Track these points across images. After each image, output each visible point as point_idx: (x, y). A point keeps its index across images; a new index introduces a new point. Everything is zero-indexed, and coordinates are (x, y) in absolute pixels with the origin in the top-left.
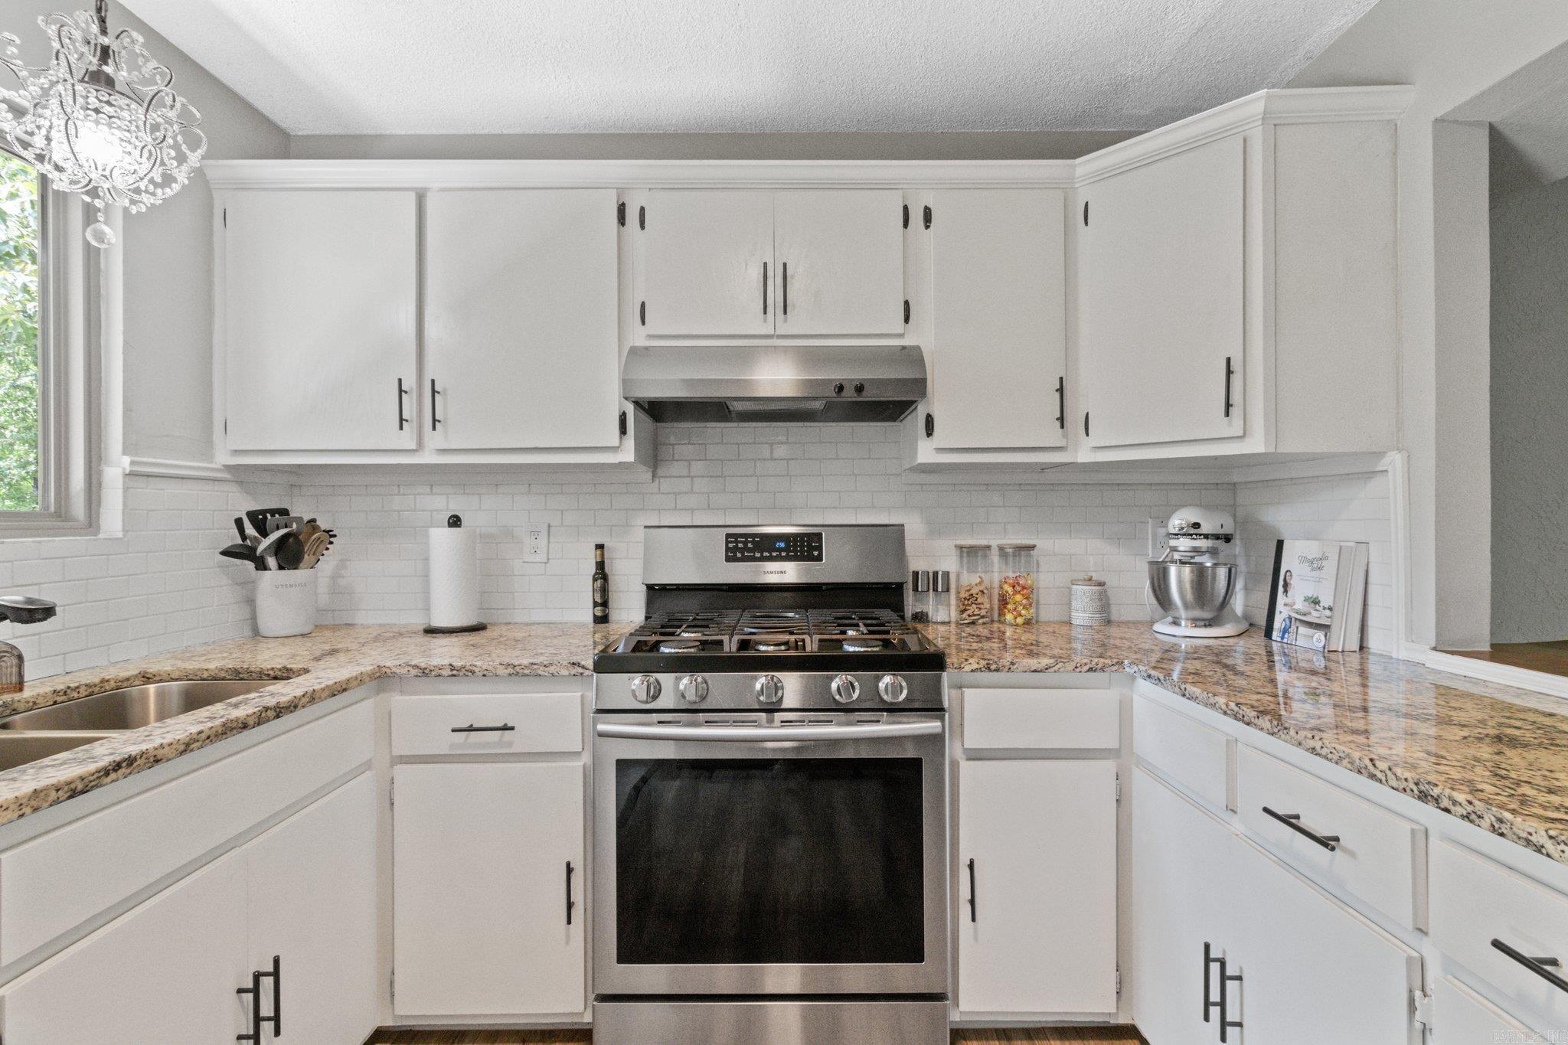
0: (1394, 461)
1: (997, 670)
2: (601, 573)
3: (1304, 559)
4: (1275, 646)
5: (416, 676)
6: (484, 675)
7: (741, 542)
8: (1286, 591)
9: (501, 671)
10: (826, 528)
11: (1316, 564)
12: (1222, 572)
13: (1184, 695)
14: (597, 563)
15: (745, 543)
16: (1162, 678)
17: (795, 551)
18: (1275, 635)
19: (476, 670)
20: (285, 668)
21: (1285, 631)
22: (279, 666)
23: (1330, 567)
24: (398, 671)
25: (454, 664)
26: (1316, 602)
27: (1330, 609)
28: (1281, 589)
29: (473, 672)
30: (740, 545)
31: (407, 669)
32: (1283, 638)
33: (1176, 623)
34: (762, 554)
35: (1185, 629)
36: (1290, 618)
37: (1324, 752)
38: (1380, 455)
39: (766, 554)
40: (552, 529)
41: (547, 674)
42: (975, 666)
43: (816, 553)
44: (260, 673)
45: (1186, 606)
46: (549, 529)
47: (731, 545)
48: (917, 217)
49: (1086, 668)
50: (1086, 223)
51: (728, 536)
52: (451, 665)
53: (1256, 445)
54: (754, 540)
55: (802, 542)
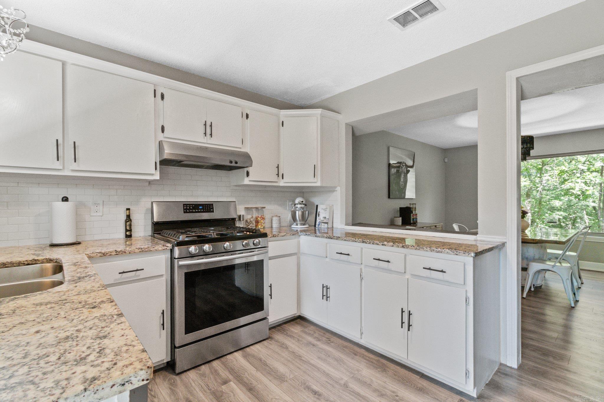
0: (338, 189)
1: (275, 237)
2: (129, 218)
3: (322, 209)
4: (317, 229)
5: (100, 256)
6: (130, 253)
7: (188, 207)
8: (319, 216)
9: (137, 251)
10: (215, 202)
11: (325, 210)
12: (307, 212)
13: (316, 236)
14: (127, 215)
15: (190, 207)
16: (310, 234)
17: (205, 209)
18: (317, 226)
19: (126, 251)
20: (33, 259)
21: (319, 225)
22: (31, 259)
23: (328, 210)
24: (92, 255)
25: (117, 250)
26: (325, 218)
27: (328, 219)
28: (318, 216)
29: (125, 252)
30: (188, 208)
31: (96, 254)
32: (318, 226)
33: (297, 225)
34: (195, 210)
35: (299, 226)
36: (320, 222)
37: (347, 240)
38: (336, 187)
39: (197, 210)
40: (104, 202)
41: (154, 250)
42: (271, 236)
43: (212, 210)
44: (19, 263)
45: (300, 221)
46: (103, 203)
47: (185, 208)
48: (245, 116)
49: (292, 234)
50: (283, 126)
51: (184, 205)
52: (116, 250)
53: (318, 184)
54: (192, 206)
55: (207, 206)
